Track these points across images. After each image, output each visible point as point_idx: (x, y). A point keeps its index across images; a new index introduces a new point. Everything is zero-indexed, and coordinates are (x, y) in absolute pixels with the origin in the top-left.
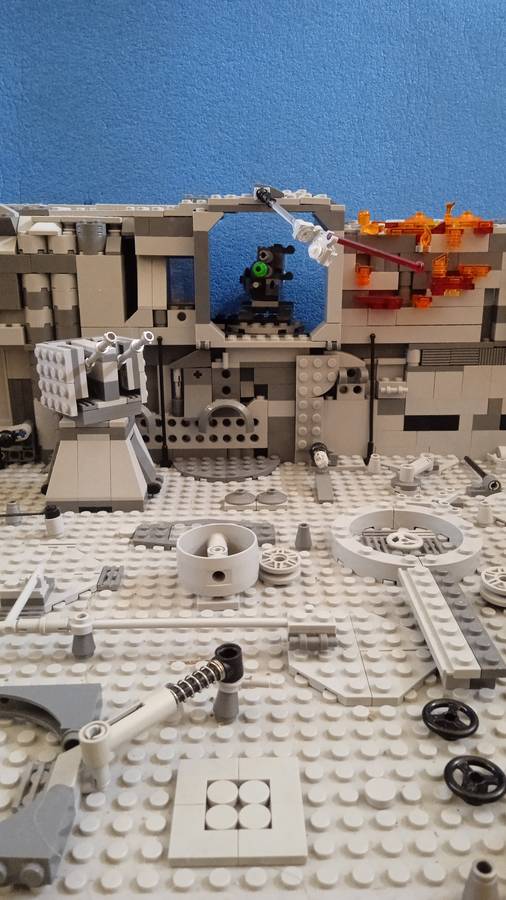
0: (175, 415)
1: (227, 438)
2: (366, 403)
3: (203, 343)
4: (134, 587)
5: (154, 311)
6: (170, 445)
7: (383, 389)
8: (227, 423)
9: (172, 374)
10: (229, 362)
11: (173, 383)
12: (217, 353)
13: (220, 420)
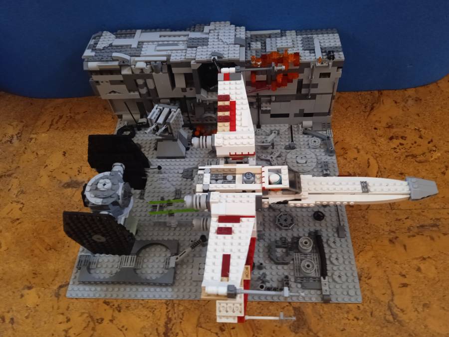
2: (257, 111)
3: (199, 100)
5: (182, 88)
7: (262, 109)
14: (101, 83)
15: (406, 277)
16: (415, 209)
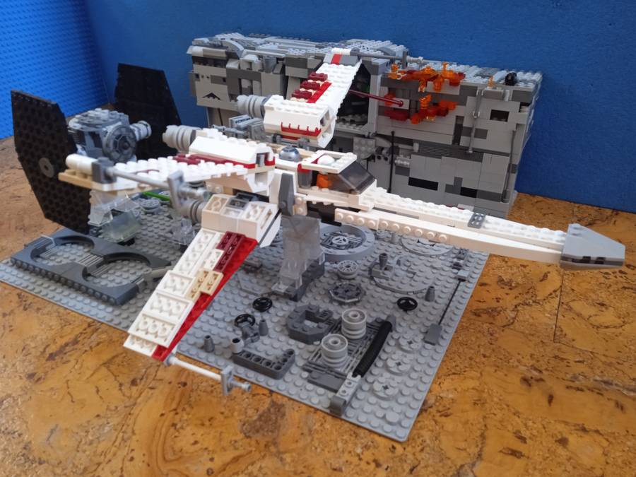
2: (389, 166)
7: (397, 162)
14: (201, 78)
15: (525, 442)
16: (604, 355)
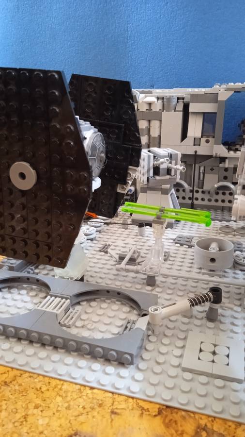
0: (199, 188)
1: (223, 201)
4: (174, 261)
5: (195, 138)
6: (195, 202)
8: (224, 194)
9: (199, 168)
10: (229, 164)
11: (200, 173)
12: (223, 160)
13: (221, 192)
